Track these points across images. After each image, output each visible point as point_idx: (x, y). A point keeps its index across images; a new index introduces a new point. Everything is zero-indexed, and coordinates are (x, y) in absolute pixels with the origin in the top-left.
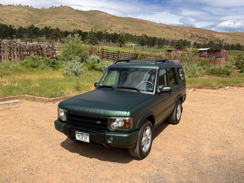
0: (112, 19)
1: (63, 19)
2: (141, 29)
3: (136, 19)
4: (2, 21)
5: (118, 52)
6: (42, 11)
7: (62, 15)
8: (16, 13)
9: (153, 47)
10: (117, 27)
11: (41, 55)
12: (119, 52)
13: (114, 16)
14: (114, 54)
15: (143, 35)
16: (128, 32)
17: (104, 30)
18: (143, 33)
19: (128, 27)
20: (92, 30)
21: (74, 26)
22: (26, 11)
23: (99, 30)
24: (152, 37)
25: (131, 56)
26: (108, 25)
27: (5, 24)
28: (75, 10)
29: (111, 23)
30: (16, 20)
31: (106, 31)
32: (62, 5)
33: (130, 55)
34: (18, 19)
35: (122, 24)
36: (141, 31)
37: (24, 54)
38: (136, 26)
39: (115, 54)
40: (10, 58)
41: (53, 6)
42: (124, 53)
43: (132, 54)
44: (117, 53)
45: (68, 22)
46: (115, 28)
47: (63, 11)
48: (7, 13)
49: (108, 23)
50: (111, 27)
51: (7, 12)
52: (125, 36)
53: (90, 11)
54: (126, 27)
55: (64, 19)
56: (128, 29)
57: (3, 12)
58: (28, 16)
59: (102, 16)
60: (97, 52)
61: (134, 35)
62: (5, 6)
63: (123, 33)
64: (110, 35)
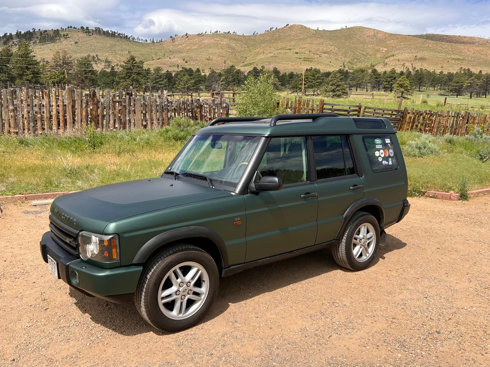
0: (388, 42)
1: (288, 51)
2: (456, 57)
3: (447, 36)
4: (186, 62)
5: (357, 108)
6: (252, 39)
7: (287, 43)
8: (210, 46)
9: (484, 96)
10: (399, 57)
11: (199, 118)
12: (360, 107)
13: (395, 35)
14: (348, 113)
15: (460, 71)
16: (425, 65)
17: (369, 66)
18: (462, 66)
19: (426, 54)
20: (344, 67)
21: (309, 61)
22: (225, 42)
23: (358, 67)
24: (484, 73)
25: (389, 116)
26: (379, 56)
27: (190, 67)
28: (313, 30)
29: (386, 50)
30: (208, 59)
31: (373, 66)
32: (288, 25)
33: (386, 114)
34: (211, 57)
35: (411, 50)
36: (457, 61)
37: (169, 116)
38: (446, 52)
39: (351, 113)
40: (144, 123)
41: (271, 29)
42: (373, 110)
43: (390, 112)
44: (356, 111)
45: (297, 56)
46: (395, 60)
47: (289, 35)
48: (195, 49)
49: (378, 51)
50: (386, 58)
51: (196, 47)
52: (416, 74)
53: (342, 29)
54: (419, 55)
55: (289, 49)
56: (426, 59)
57: (188, 48)
58: (229, 50)
59: (368, 36)
60: (310, 109)
61: (438, 72)
62: (193, 36)
63: (411, 70)
64: (380, 75)
